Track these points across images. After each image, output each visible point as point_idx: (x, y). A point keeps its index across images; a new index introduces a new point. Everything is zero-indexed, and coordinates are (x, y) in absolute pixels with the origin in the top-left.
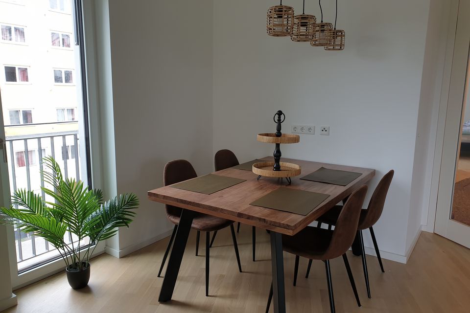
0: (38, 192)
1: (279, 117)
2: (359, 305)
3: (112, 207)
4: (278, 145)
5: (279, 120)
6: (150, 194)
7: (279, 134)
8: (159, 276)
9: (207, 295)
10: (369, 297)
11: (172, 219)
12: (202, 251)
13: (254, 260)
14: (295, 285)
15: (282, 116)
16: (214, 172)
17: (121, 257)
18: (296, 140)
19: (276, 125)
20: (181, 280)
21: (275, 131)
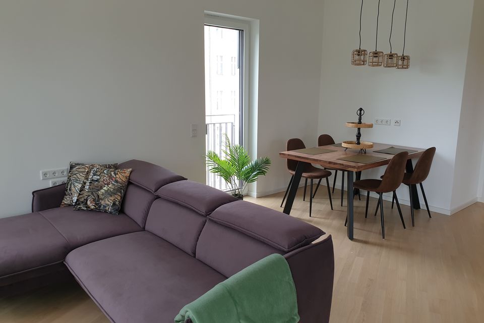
0: (217, 152)
1: (361, 112)
2: (405, 228)
3: (256, 164)
4: (359, 129)
5: (360, 114)
6: (280, 154)
7: (360, 122)
8: (281, 207)
9: (310, 216)
10: (413, 226)
11: (291, 172)
12: (308, 198)
13: (342, 206)
14: (366, 217)
15: (362, 112)
16: (318, 147)
17: (257, 198)
18: (371, 126)
19: (358, 117)
20: (295, 209)
21: (357, 121)
